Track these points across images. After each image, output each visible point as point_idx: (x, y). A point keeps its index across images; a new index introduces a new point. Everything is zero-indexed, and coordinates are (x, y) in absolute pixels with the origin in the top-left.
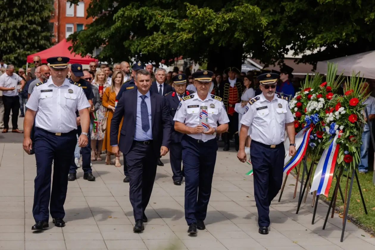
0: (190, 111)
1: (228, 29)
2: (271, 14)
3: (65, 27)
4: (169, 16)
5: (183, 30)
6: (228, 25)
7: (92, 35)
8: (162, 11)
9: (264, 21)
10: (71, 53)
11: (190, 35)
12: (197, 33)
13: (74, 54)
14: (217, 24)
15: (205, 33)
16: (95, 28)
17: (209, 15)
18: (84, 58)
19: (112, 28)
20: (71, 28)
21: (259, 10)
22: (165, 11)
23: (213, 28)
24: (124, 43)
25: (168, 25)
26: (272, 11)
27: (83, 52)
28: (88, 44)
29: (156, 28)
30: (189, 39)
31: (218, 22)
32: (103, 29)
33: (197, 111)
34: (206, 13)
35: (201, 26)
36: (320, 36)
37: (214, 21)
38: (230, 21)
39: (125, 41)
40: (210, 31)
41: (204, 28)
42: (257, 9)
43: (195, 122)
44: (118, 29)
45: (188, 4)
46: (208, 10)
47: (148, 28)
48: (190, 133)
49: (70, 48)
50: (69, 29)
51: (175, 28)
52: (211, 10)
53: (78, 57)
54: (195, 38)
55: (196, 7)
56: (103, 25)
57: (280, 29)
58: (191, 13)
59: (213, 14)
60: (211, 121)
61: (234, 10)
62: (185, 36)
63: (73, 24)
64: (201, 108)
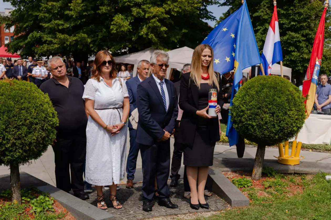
0: (37, 71)
1: (75, 43)
2: (93, 37)
3: (4, 38)
4: (50, 37)
5: (56, 43)
6: (75, 42)
7: (16, 44)
8: (47, 35)
9: (89, 40)
10: (7, 52)
11: (59, 46)
12: (61, 45)
13: (8, 53)
14: (70, 42)
15: (65, 45)
16: (18, 41)
17: (67, 38)
18: (13, 55)
19: (26, 41)
20: (8, 38)
21: (87, 36)
22: (49, 35)
23: (68, 43)
24: (32, 48)
25: (49, 41)
26: (93, 36)
27: (12, 52)
28: (15, 48)
29: (45, 42)
30: (59, 47)
31: (70, 41)
32: (21, 42)
33: (39, 70)
34: (65, 37)
35: (63, 42)
36: (113, 47)
37: (69, 40)
38: (75, 40)
39: (32, 47)
40: (67, 44)
41: (64, 43)
42: (85, 35)
43: (38, 74)
44: (29, 42)
45: (57, 33)
46: (66, 35)
47: (43, 41)
48: (37, 77)
49: (6, 50)
50: (7, 39)
51: (52, 43)
52: (67, 36)
53: (11, 54)
54: (61, 47)
55: (61, 34)
56: (22, 40)
57: (97, 43)
58: (58, 37)
59: (68, 37)
60: (43, 73)
61: (76, 36)
62: (56, 46)
63: (9, 36)
64: (40, 70)
